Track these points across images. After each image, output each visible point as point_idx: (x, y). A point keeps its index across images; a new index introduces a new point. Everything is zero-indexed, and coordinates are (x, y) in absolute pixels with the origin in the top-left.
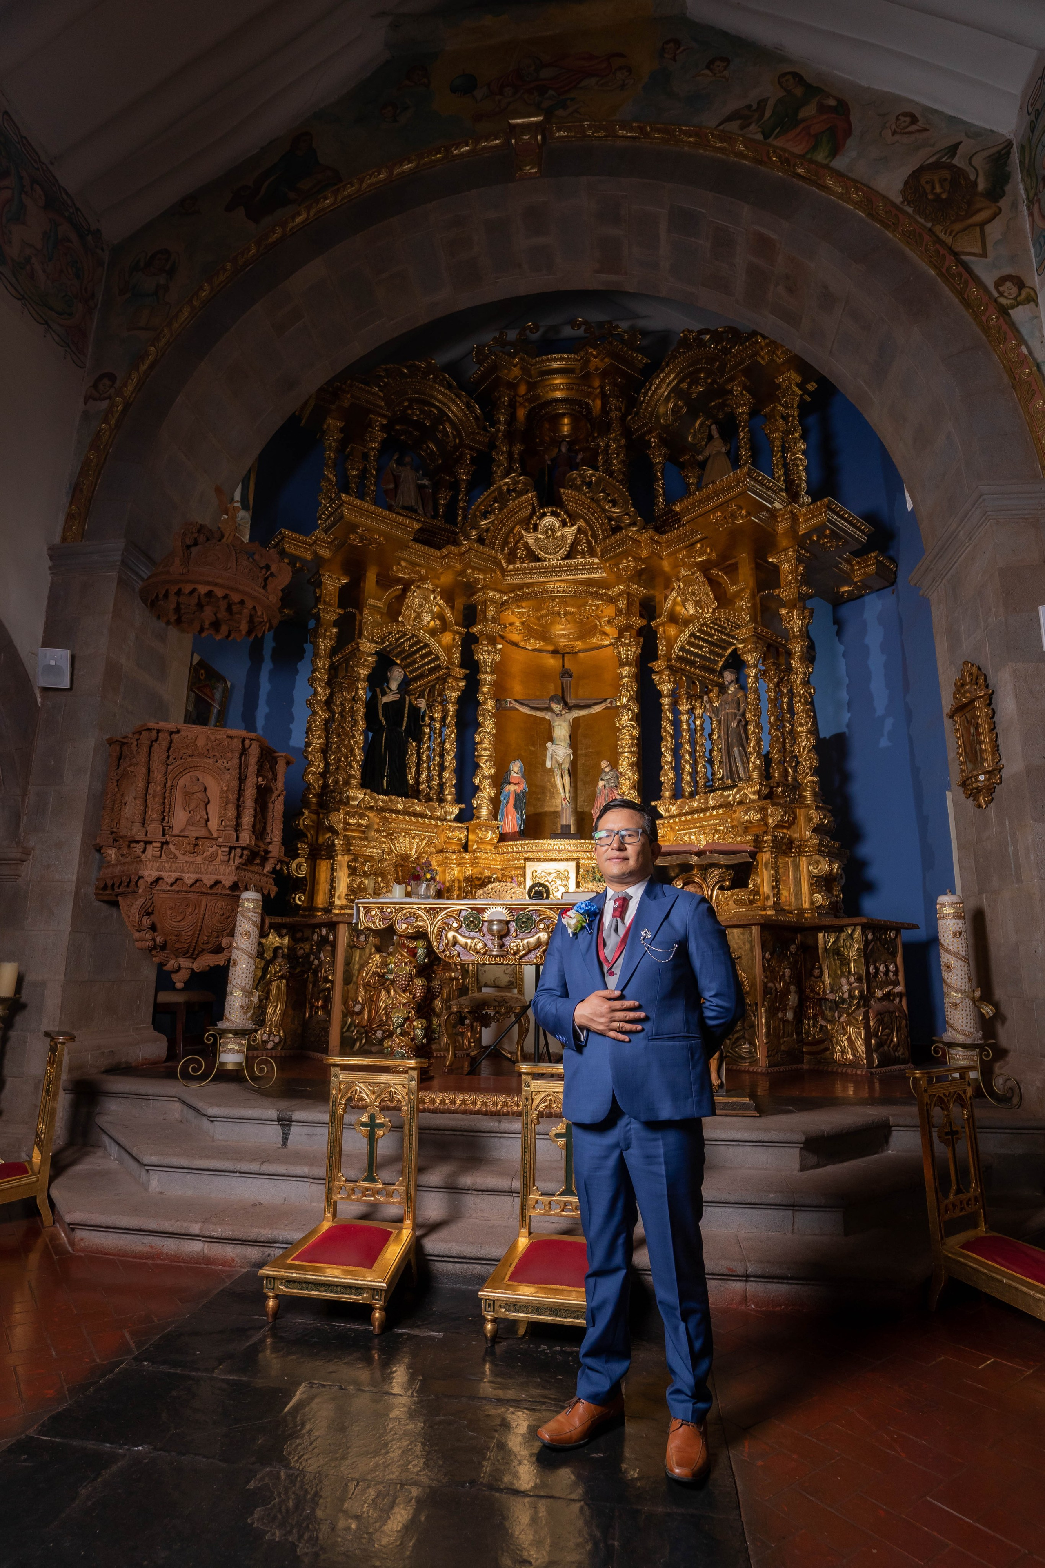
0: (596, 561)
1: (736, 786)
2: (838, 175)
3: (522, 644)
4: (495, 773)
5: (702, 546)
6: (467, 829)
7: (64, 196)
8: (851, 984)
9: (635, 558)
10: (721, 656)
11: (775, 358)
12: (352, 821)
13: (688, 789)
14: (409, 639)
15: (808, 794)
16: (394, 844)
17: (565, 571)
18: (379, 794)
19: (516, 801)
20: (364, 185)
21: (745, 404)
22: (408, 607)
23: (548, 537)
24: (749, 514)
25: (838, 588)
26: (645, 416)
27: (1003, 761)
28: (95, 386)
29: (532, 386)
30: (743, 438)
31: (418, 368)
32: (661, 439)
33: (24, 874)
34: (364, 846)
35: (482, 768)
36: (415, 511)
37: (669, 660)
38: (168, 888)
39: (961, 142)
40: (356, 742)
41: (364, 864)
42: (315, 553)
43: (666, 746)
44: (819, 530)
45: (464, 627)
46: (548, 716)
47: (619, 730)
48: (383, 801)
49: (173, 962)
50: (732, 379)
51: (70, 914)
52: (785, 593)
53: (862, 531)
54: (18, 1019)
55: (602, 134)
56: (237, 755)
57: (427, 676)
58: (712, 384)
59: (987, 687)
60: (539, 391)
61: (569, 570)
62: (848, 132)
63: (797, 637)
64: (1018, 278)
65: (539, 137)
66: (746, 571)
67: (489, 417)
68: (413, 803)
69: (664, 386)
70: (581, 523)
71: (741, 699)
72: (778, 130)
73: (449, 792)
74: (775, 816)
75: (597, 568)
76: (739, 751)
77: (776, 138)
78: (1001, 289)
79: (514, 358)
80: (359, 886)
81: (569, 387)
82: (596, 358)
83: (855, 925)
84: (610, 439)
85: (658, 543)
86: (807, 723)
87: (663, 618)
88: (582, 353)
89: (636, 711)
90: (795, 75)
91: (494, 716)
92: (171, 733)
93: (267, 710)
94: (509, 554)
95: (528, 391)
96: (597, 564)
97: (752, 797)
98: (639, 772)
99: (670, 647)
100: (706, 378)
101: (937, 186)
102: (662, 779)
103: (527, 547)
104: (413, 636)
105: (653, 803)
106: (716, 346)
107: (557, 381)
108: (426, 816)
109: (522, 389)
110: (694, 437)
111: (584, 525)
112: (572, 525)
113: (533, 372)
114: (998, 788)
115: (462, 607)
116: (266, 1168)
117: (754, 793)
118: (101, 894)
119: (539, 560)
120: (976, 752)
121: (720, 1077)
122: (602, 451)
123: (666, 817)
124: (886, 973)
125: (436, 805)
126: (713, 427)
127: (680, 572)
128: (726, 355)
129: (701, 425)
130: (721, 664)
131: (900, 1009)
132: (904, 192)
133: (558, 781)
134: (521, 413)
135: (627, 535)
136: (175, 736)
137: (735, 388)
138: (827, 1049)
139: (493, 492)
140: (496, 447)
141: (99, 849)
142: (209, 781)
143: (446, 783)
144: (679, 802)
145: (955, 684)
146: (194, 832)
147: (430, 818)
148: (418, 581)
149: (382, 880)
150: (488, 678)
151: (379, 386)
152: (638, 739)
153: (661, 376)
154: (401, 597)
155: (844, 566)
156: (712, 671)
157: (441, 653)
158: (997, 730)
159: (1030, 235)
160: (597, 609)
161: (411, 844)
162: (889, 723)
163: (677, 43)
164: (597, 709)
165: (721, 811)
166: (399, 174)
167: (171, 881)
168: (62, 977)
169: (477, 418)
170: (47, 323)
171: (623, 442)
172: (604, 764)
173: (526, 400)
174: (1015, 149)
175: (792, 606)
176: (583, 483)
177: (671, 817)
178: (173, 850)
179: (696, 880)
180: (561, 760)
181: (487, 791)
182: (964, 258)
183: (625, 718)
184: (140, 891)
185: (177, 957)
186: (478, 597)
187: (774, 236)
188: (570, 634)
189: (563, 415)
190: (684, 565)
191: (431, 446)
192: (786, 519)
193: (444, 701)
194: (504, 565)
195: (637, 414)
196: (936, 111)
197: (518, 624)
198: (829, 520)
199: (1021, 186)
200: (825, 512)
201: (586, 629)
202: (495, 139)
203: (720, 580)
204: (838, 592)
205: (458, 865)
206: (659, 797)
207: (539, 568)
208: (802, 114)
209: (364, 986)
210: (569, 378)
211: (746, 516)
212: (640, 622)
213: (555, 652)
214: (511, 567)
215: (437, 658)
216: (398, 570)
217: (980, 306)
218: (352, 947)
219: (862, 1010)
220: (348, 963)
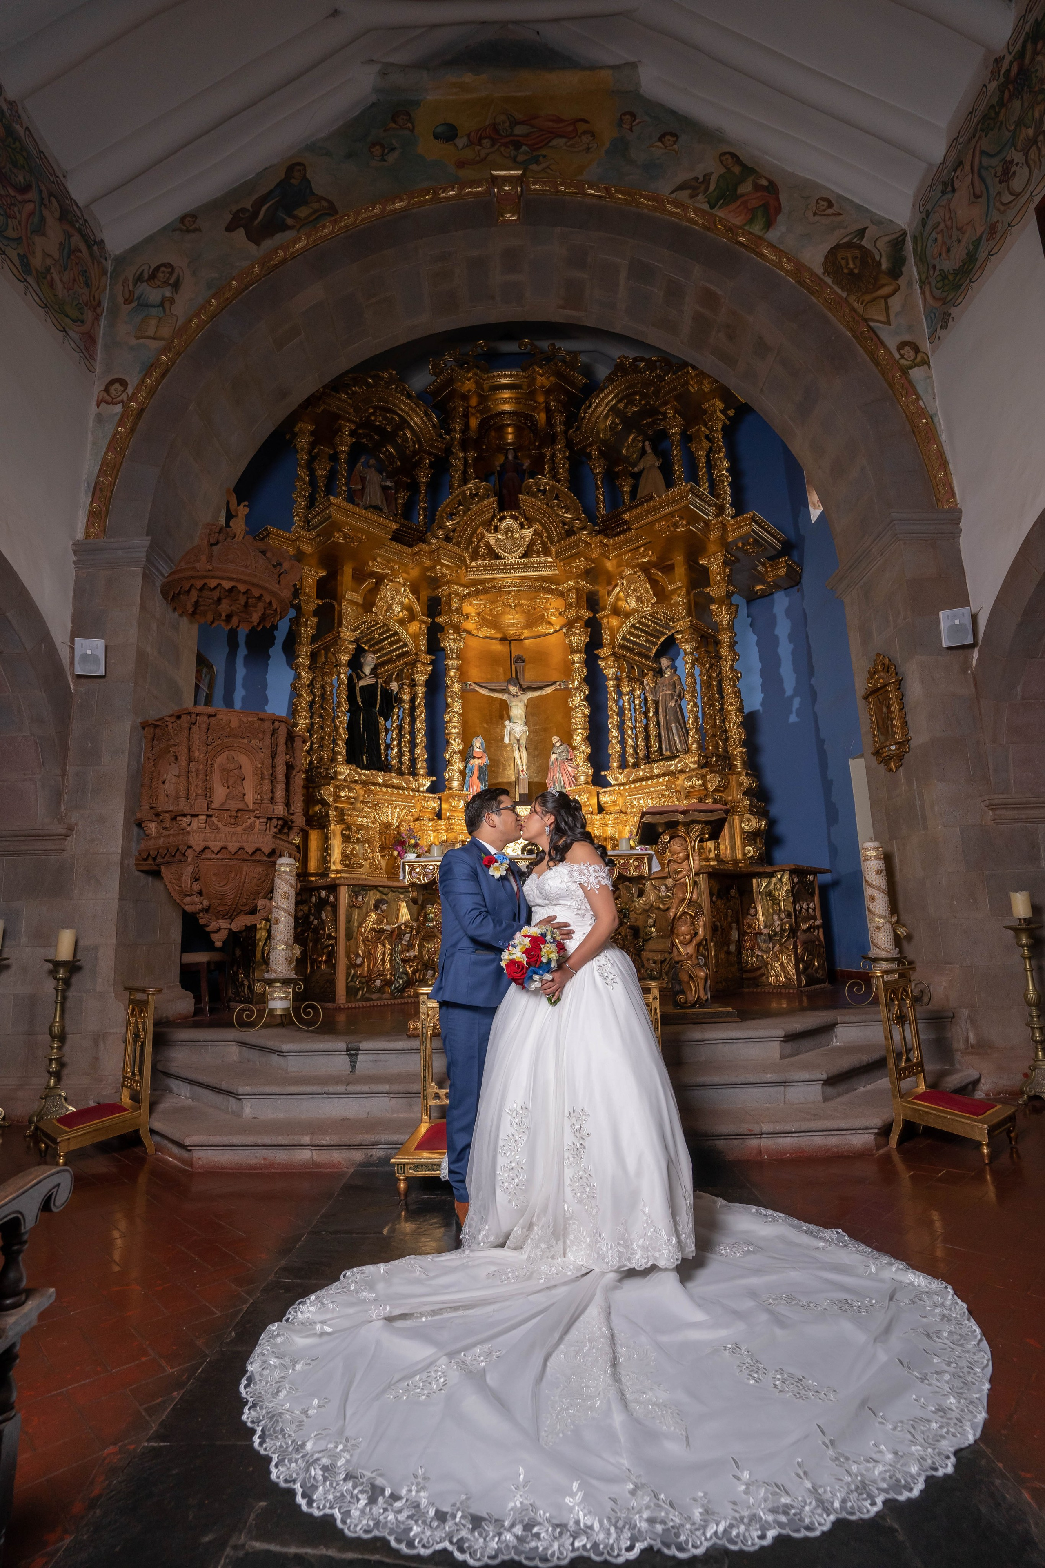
0: (550, 560)
1: (678, 756)
2: (771, 246)
3: (474, 632)
4: (463, 748)
5: (645, 549)
6: (440, 798)
7: (75, 208)
8: (782, 920)
9: (586, 559)
10: (655, 644)
11: (703, 387)
12: (342, 794)
13: (631, 760)
14: (380, 628)
15: (738, 763)
16: (378, 814)
17: (522, 568)
18: (362, 769)
19: (480, 773)
20: (360, 218)
21: (677, 426)
22: (381, 599)
23: (508, 538)
24: (688, 524)
25: (754, 587)
26: (586, 432)
27: (911, 734)
28: (107, 390)
29: (483, 399)
30: (676, 455)
31: (382, 379)
32: (601, 452)
33: (68, 848)
34: (356, 816)
35: (452, 744)
36: (381, 510)
37: (614, 648)
38: (214, 856)
39: (866, 228)
40: (341, 722)
41: (357, 832)
42: (298, 549)
43: (612, 723)
44: (744, 538)
45: (429, 617)
46: (505, 697)
47: (571, 709)
48: (366, 775)
49: (215, 923)
50: (665, 403)
51: (117, 884)
52: (716, 591)
53: (777, 540)
54: (74, 980)
55: (573, 190)
56: (269, 735)
57: (395, 661)
58: (645, 405)
59: (897, 674)
60: (490, 403)
61: (525, 567)
62: (778, 209)
63: (725, 629)
64: (915, 344)
65: (519, 189)
66: (680, 571)
67: (445, 424)
68: (391, 777)
69: (603, 405)
70: (537, 526)
71: (677, 682)
72: (721, 202)
73: (421, 766)
74: (714, 782)
75: (551, 566)
76: (677, 727)
77: (720, 208)
78: (902, 352)
79: (468, 372)
80: (352, 852)
81: (518, 401)
82: (541, 376)
83: (784, 871)
84: (555, 450)
85: (605, 545)
86: (736, 702)
87: (607, 611)
88: (530, 371)
89: (587, 692)
90: (733, 155)
91: (461, 697)
92: (210, 716)
93: (243, 693)
94: (473, 552)
95: (479, 403)
96: (551, 562)
97: (692, 766)
98: (591, 745)
99: (613, 636)
100: (640, 400)
101: (851, 262)
102: (610, 752)
103: (488, 545)
104: (385, 625)
105: (603, 773)
106: (651, 373)
107: (506, 396)
108: (403, 788)
109: (474, 401)
110: (627, 450)
111: (540, 527)
112: (529, 528)
113: (485, 386)
114: (906, 755)
115: (426, 599)
116: (350, 1088)
117: (694, 763)
118: (141, 865)
119: (497, 557)
120: (887, 727)
121: (706, 993)
122: (548, 460)
123: (615, 785)
124: (807, 910)
125: (411, 778)
126: (647, 443)
127: (623, 571)
128: (661, 382)
129: (633, 439)
130: (654, 651)
131: (818, 939)
132: (825, 264)
133: (517, 754)
134: (474, 422)
135: (580, 539)
136: (212, 719)
137: (668, 411)
138: (763, 974)
139: (458, 495)
140: (452, 453)
141: (139, 825)
142: (243, 760)
143: (418, 758)
144: (626, 771)
145: (869, 672)
146: (235, 805)
147: (407, 789)
148: (391, 575)
149: (369, 846)
150: (455, 663)
151: (348, 394)
152: (589, 717)
153: (601, 396)
154: (375, 590)
155: (761, 569)
156: (647, 657)
157: (409, 640)
158: (906, 709)
159: (922, 310)
160: (546, 602)
161: (393, 813)
162: (796, 703)
163: (633, 116)
164: (548, 690)
165: (667, 778)
166: (391, 211)
167: (216, 850)
168: (114, 940)
169: (434, 426)
170: (65, 330)
171: (567, 453)
172: (555, 739)
173: (478, 411)
174: (909, 237)
175: (721, 602)
176: (539, 490)
177: (620, 785)
178: (216, 822)
179: (681, 834)
180: (518, 737)
181: (457, 765)
182: (871, 324)
183: (578, 698)
184: (189, 859)
185: (218, 918)
186: (443, 591)
187: (719, 292)
188: (518, 623)
189: (509, 425)
190: (628, 565)
191: (391, 450)
192: (718, 528)
193: (413, 684)
194: (468, 561)
195: (578, 428)
196: (848, 199)
197: (473, 614)
198: (753, 531)
199: (915, 269)
200: (750, 524)
201: (534, 619)
202: (478, 187)
203: (658, 578)
204: (753, 590)
205: (434, 831)
206: (607, 768)
207: (499, 565)
208: (741, 190)
209: (363, 941)
210: (518, 393)
211: (686, 525)
212: (588, 614)
213: (503, 639)
214: (473, 564)
215: (406, 645)
216: (374, 565)
217: (887, 365)
218: (352, 906)
219: (792, 940)
220: (349, 921)
